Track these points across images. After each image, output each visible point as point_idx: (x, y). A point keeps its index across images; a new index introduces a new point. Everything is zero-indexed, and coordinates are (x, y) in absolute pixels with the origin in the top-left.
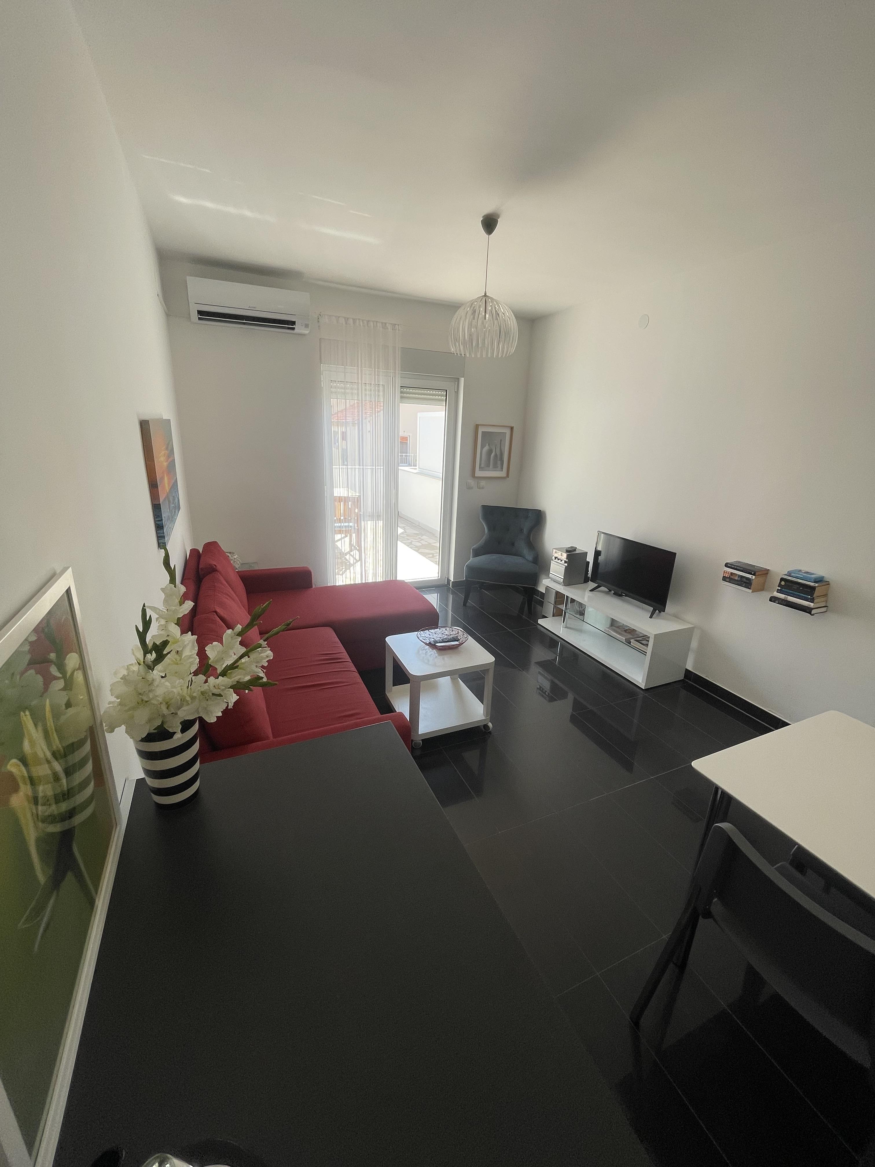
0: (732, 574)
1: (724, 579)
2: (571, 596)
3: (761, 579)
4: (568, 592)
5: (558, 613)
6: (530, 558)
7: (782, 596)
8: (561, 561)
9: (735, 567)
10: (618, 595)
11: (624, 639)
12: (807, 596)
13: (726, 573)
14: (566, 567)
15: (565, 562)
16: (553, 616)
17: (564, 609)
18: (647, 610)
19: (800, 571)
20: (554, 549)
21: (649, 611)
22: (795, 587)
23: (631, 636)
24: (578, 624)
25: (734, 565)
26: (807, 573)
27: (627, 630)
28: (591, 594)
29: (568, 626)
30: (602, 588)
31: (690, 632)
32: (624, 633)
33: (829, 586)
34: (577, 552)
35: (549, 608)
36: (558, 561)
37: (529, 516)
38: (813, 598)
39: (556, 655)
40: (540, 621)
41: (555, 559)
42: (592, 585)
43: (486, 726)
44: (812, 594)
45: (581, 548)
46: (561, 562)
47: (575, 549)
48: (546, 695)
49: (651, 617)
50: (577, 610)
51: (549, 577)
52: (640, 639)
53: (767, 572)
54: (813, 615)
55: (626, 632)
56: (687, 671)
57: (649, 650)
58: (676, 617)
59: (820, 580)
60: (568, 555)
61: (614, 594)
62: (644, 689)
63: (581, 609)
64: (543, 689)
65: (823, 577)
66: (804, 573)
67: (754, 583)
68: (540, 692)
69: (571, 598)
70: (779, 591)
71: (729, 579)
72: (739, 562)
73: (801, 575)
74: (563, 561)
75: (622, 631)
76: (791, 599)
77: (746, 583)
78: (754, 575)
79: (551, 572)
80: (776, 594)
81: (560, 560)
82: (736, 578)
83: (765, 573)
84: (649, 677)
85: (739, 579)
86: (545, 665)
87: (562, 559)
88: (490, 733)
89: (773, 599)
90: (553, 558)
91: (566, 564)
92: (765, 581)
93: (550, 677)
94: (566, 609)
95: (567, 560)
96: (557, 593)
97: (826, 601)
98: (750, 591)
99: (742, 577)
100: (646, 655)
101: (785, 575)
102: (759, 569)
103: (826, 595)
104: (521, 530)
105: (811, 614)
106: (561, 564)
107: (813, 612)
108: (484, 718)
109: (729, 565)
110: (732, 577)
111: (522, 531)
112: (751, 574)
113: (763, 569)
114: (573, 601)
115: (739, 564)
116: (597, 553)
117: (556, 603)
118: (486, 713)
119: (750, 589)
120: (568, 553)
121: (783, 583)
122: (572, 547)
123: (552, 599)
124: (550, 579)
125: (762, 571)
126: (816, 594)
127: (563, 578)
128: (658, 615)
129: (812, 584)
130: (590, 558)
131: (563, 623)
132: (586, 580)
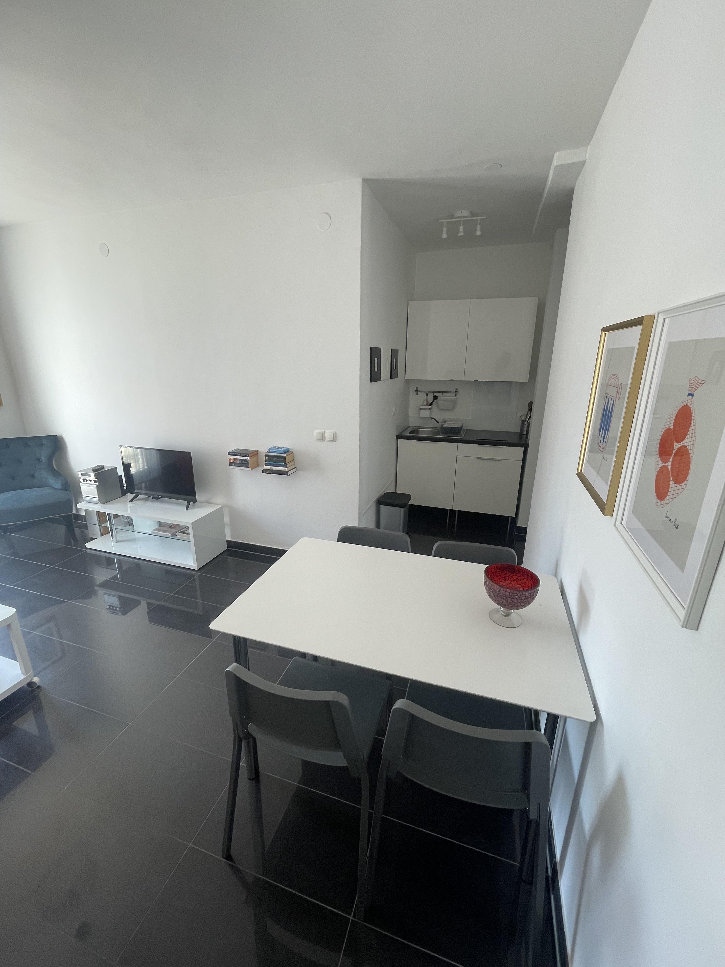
0: (234, 459)
1: (231, 464)
2: (112, 512)
3: (254, 459)
4: (109, 509)
5: (105, 532)
6: (58, 486)
7: (269, 467)
8: (91, 481)
9: (235, 454)
10: (156, 498)
11: (170, 534)
12: (282, 464)
13: (231, 459)
14: (97, 486)
15: (95, 481)
16: (102, 535)
17: (109, 526)
18: (183, 505)
19: (275, 447)
20: (79, 471)
21: (185, 505)
22: (274, 459)
23: (176, 530)
24: (129, 535)
25: (234, 453)
26: (279, 448)
27: (172, 526)
28: (129, 505)
29: (118, 540)
30: (140, 496)
31: (220, 511)
32: (170, 529)
33: (293, 455)
34: (106, 469)
35: (95, 529)
36: (87, 482)
37: (43, 443)
38: (286, 464)
39: (116, 571)
40: (88, 545)
41: (84, 481)
42: (130, 496)
43: (31, 684)
44: (284, 462)
45: (108, 464)
46: (91, 483)
47: (103, 467)
48: (118, 611)
49: (187, 509)
50: (126, 522)
51: (84, 501)
52: (184, 530)
53: (256, 453)
54: (289, 475)
55: (171, 528)
56: (229, 542)
57: (191, 537)
58: (208, 503)
59: (287, 451)
60: (95, 475)
61: (152, 498)
62: (197, 569)
63: (129, 520)
64: (113, 607)
65: (288, 449)
66: (277, 448)
67: (250, 462)
68: (111, 611)
69: (113, 514)
70: (266, 465)
71: (233, 464)
72: (238, 449)
73: (276, 450)
74: (93, 482)
75: (167, 528)
76: (274, 468)
77: (245, 464)
78: (248, 456)
79: (83, 495)
80: (266, 467)
81: (89, 481)
82: (238, 462)
83: (255, 453)
84: (198, 558)
85: (240, 462)
86: (107, 585)
87: (91, 480)
88: (39, 687)
89: (265, 471)
90: (82, 480)
91: (97, 484)
92: (258, 459)
93: (114, 593)
94: (111, 525)
95: (96, 479)
96: (98, 513)
97: (295, 464)
98: (250, 469)
99: (242, 460)
100: (190, 542)
101: (266, 452)
102: (251, 452)
103: (293, 460)
104: (39, 459)
105: (287, 475)
106: (91, 484)
107: (289, 473)
108: (23, 677)
109: (231, 453)
110: (235, 462)
111: (41, 460)
112: (246, 456)
113: (254, 451)
114: (116, 516)
115: (238, 451)
116: (127, 467)
117: (100, 522)
118: (26, 670)
119: (249, 467)
120: (95, 473)
121: (267, 458)
122: (98, 466)
123: (95, 519)
124: (85, 502)
125: (253, 453)
126: (287, 460)
127: (98, 497)
128: (193, 506)
129: (283, 455)
130: (121, 472)
131: (113, 538)
132: (124, 493)
